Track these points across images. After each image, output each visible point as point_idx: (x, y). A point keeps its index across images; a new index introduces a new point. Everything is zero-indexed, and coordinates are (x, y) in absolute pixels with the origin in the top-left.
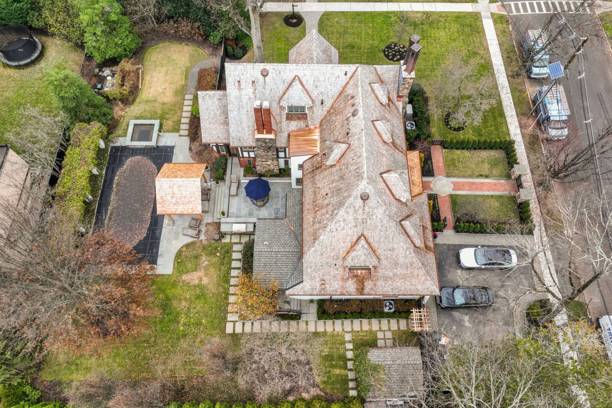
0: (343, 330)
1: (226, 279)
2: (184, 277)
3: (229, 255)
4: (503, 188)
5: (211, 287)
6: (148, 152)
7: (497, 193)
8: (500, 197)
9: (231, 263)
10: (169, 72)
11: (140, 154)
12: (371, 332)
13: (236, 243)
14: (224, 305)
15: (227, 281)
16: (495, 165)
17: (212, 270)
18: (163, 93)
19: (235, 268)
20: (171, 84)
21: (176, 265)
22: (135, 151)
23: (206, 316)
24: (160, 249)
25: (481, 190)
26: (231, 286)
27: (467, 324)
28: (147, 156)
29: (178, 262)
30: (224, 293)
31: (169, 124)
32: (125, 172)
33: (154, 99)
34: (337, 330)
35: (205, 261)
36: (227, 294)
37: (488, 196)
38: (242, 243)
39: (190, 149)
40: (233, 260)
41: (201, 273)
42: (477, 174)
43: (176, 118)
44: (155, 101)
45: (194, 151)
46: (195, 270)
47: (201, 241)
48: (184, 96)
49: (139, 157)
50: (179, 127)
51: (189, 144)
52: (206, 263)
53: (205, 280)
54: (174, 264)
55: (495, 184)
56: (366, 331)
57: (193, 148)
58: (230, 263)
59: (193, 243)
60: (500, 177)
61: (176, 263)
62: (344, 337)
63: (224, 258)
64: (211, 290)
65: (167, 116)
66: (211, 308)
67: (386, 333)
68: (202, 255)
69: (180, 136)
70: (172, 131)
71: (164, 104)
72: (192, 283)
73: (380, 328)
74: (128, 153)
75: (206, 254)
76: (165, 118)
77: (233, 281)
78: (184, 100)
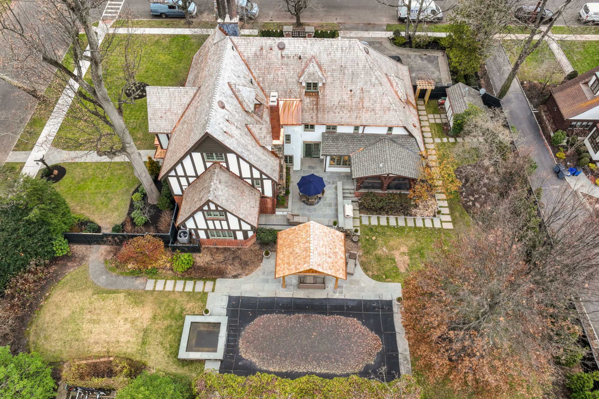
0: (433, 143)
1: (400, 230)
2: (402, 270)
3: (374, 228)
5: (410, 243)
6: (232, 330)
9: (382, 226)
10: (95, 317)
11: (236, 341)
12: (430, 126)
13: (361, 222)
14: (427, 231)
15: (402, 229)
17: (392, 243)
18: (133, 322)
19: (388, 222)
21: (390, 280)
22: (231, 347)
24: (372, 298)
26: (406, 225)
28: (240, 331)
29: (386, 278)
30: (414, 231)
32: (264, 358)
35: (382, 251)
36: (416, 228)
39: (235, 277)
40: (379, 224)
41: (396, 255)
43: (185, 298)
45: (240, 271)
47: (359, 256)
48: (147, 291)
49: (241, 341)
50: (199, 293)
52: (384, 249)
53: (404, 249)
54: (389, 282)
57: (235, 273)
59: (362, 264)
61: (388, 280)
63: (378, 233)
64: (413, 243)
65: (177, 311)
67: (430, 117)
68: (376, 254)
69: (213, 290)
70: (205, 301)
71: (154, 317)
72: (408, 262)
73: (426, 121)
74: (232, 357)
75: (375, 251)
76: (182, 312)
77: (401, 223)
78: (154, 290)
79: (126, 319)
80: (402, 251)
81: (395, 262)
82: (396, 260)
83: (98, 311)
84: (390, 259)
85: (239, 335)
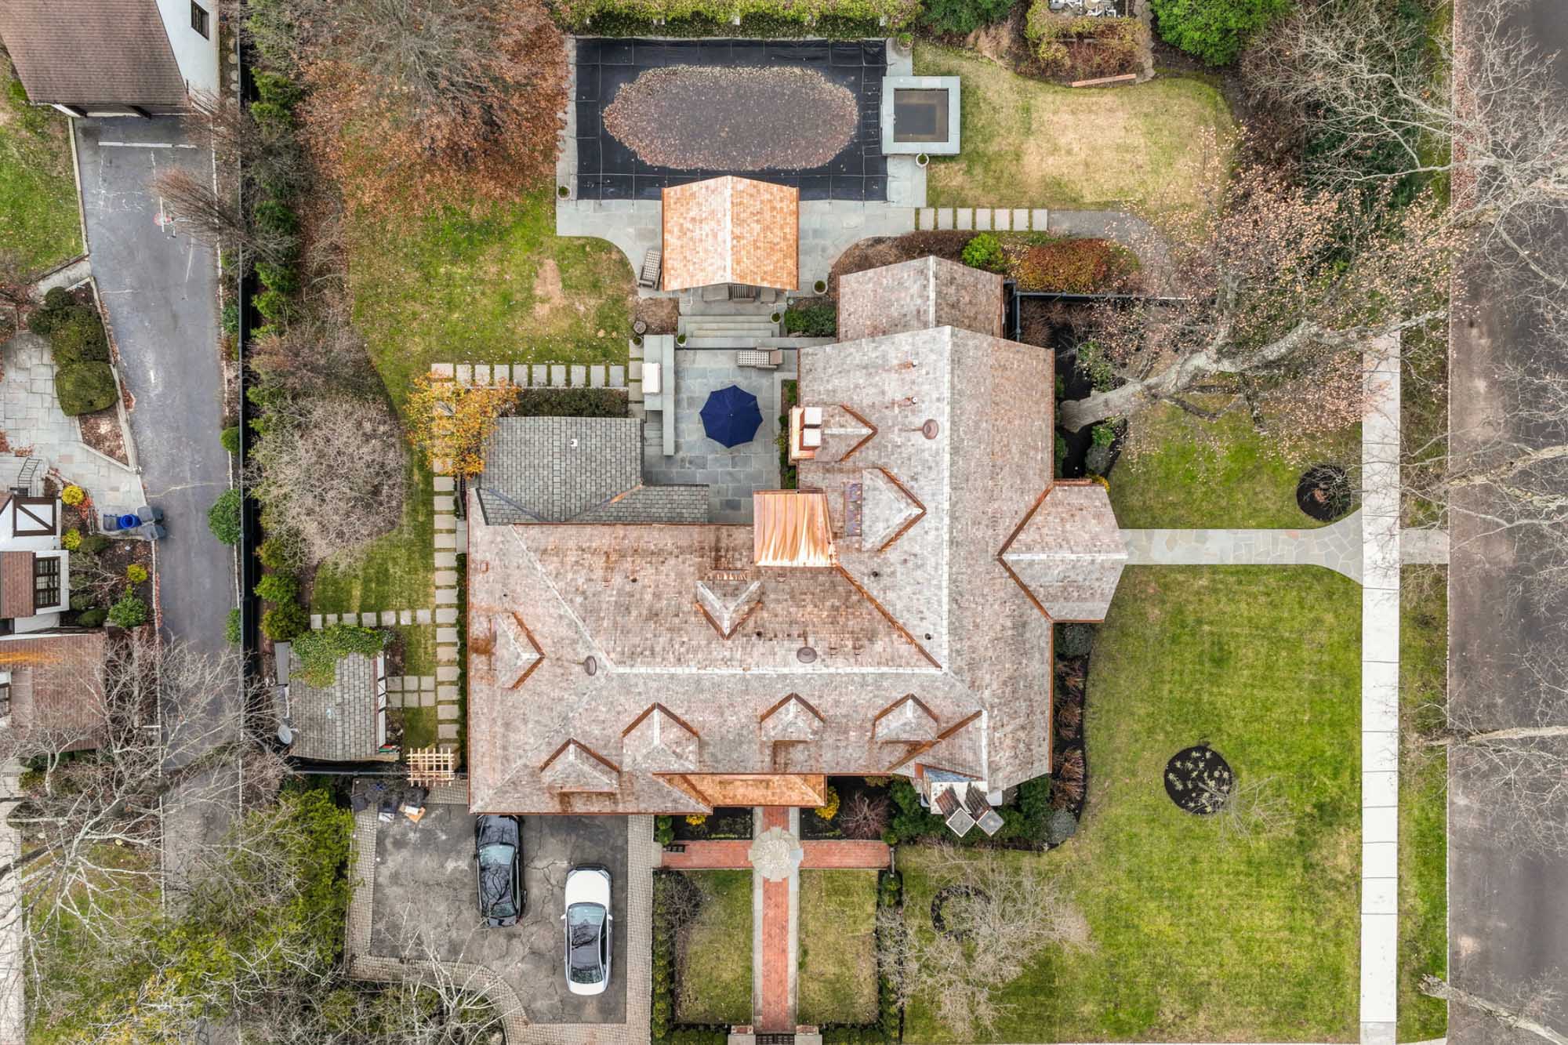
0: (438, 606)
1: (546, 355)
2: (550, 264)
3: (599, 358)
4: (772, 999)
5: (529, 323)
6: (871, 136)
7: (759, 983)
8: (749, 989)
9: (581, 363)
10: (1128, 157)
11: (864, 115)
12: (435, 663)
13: (626, 371)
14: (489, 354)
15: (541, 357)
16: (834, 991)
17: (565, 324)
18: (1055, 149)
19: (568, 373)
20: (1087, 165)
21: (577, 243)
22: (870, 105)
23: (466, 320)
24: (614, 202)
25: (767, 946)
26: (530, 368)
27: (450, 865)
28: (858, 136)
29: (584, 246)
30: (515, 354)
31: (954, 178)
32: (813, 89)
33: (1034, 127)
34: (438, 593)
35: (587, 305)
36: (510, 361)
37: (750, 959)
38: (626, 385)
39: (879, 241)
40: (588, 368)
41: (558, 299)
42: (810, 943)
43: (970, 193)
44: (1028, 131)
45: (870, 252)
46: (565, 286)
47: (635, 293)
48: (1043, 207)
49: (856, 118)
50: (944, 206)
51: (893, 235)
52: (582, 308)
53: (542, 310)
54: (579, 238)
55: (782, 982)
56: (435, 654)
57: (880, 247)
58: (580, 361)
59: (629, 274)
60: (802, 998)
61: (581, 242)
62: (424, 606)
63: (591, 346)
64: (521, 325)
65: (978, 170)
66: (482, 328)
67: (432, 695)
68: (600, 297)
69: (917, 211)
70: (931, 188)
71: (1018, 157)
72: (536, 282)
73: (442, 683)
74: (867, 88)
75: (602, 306)
76: (969, 166)
77: (540, 372)
78: (1031, 208)
79: (1069, 152)
80: (547, 306)
81: (563, 280)
82: (561, 285)
83: (1126, 168)
84: (571, 287)
85: (859, 128)
